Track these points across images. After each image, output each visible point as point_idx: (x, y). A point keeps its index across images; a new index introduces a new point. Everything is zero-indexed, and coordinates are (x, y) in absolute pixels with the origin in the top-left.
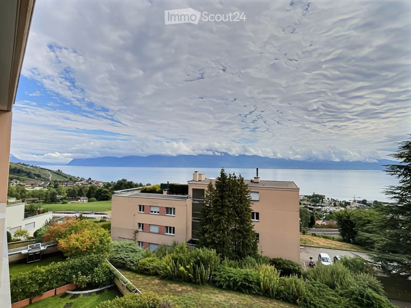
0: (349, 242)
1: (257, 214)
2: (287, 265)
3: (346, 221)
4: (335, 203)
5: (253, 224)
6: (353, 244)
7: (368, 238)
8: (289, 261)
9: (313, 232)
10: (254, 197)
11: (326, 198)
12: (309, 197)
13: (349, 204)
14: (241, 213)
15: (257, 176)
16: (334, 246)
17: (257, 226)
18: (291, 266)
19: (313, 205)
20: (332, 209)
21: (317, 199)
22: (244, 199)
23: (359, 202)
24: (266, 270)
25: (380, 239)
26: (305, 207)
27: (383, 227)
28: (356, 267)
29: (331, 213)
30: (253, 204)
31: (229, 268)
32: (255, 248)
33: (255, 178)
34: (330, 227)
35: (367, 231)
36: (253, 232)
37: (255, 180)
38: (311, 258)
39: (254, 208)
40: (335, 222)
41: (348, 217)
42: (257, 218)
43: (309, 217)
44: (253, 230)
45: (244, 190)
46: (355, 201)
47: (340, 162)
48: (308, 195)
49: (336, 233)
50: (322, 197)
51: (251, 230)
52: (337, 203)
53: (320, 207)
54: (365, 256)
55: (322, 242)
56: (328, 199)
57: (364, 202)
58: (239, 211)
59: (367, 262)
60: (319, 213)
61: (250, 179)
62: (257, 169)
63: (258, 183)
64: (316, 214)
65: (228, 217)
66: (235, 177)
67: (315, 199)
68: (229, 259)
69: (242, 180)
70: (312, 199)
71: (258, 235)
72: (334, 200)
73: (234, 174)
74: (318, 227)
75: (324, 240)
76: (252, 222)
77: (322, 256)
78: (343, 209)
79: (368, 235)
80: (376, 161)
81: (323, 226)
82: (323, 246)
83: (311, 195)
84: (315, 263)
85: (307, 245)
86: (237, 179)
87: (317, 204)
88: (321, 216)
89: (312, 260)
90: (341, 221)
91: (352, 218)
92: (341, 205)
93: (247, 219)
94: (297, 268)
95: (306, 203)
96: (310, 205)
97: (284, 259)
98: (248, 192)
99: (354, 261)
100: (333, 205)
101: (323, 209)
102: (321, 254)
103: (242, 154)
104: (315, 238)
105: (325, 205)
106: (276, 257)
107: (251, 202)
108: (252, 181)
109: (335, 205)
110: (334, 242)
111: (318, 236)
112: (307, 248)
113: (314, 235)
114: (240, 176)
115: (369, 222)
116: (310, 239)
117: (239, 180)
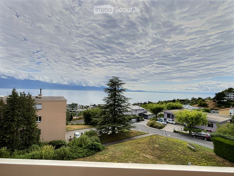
0: (88, 124)
1: (40, 118)
2: (58, 143)
3: (87, 115)
4: (82, 107)
5: (37, 124)
6: (89, 125)
7: (96, 121)
8: (59, 141)
9: (72, 123)
10: (38, 107)
11: (78, 105)
12: (70, 105)
13: (88, 107)
14: (29, 118)
15: (41, 93)
16: (81, 128)
17: (39, 125)
18: (60, 143)
19: (72, 109)
20: (81, 110)
21: (74, 106)
22: (31, 109)
23: (93, 105)
24: (47, 148)
25: (100, 120)
26: (67, 111)
27: (101, 115)
28: (90, 134)
29: (80, 112)
30: (38, 111)
31: (18, 156)
32: (38, 138)
33: (39, 95)
34: (80, 119)
35: (95, 118)
36: (37, 129)
37: (40, 97)
38: (70, 136)
39: (38, 114)
40: (82, 116)
41: (88, 113)
42: (40, 120)
43: (70, 115)
44: (37, 127)
45: (32, 103)
46: (91, 105)
47: (86, 86)
48: (69, 104)
49: (82, 122)
50: (76, 105)
51: (36, 128)
52: (83, 107)
53: (75, 110)
54: (94, 129)
55: (76, 127)
56: (79, 105)
57: (94, 105)
58: (27, 117)
59: (94, 131)
60: (74, 113)
61: (35, 96)
62: (41, 89)
63: (41, 98)
64: (73, 113)
65: (18, 123)
66: (25, 95)
67: (73, 106)
68: (18, 150)
69: (30, 96)
70: (71, 106)
71: (40, 130)
72: (82, 106)
73: (24, 93)
74: (74, 120)
75: (76, 126)
76: (37, 123)
77: (76, 134)
78: (86, 109)
79: (95, 119)
80: (100, 87)
81: (77, 119)
82: (77, 129)
83: (71, 104)
84: (72, 138)
85: (68, 130)
86: (26, 96)
87: (74, 108)
88: (75, 114)
89: (71, 137)
90: (85, 115)
91: (90, 113)
92: (85, 108)
93: (33, 121)
94: (63, 143)
95: (68, 108)
96: (70, 109)
97: (56, 140)
98: (34, 104)
99: (90, 132)
100: (81, 108)
101: (77, 111)
102: (76, 133)
103: (27, 79)
104: (72, 126)
105: (78, 108)
106: (51, 141)
107: (36, 110)
108: (36, 97)
109: (82, 108)
110: (82, 126)
111: (75, 125)
112: (68, 132)
113: (72, 124)
114: (29, 94)
115: (96, 113)
116: (70, 127)
117: (27, 97)
